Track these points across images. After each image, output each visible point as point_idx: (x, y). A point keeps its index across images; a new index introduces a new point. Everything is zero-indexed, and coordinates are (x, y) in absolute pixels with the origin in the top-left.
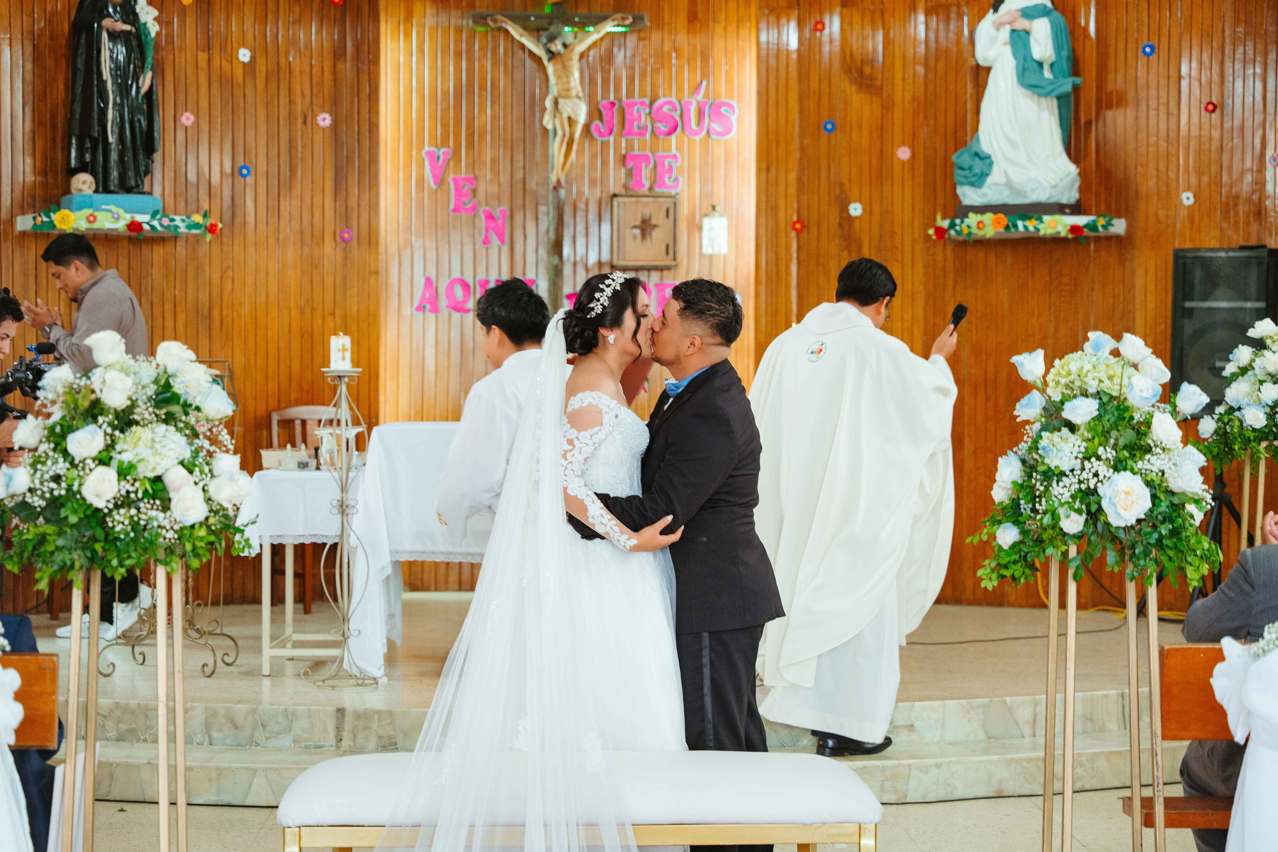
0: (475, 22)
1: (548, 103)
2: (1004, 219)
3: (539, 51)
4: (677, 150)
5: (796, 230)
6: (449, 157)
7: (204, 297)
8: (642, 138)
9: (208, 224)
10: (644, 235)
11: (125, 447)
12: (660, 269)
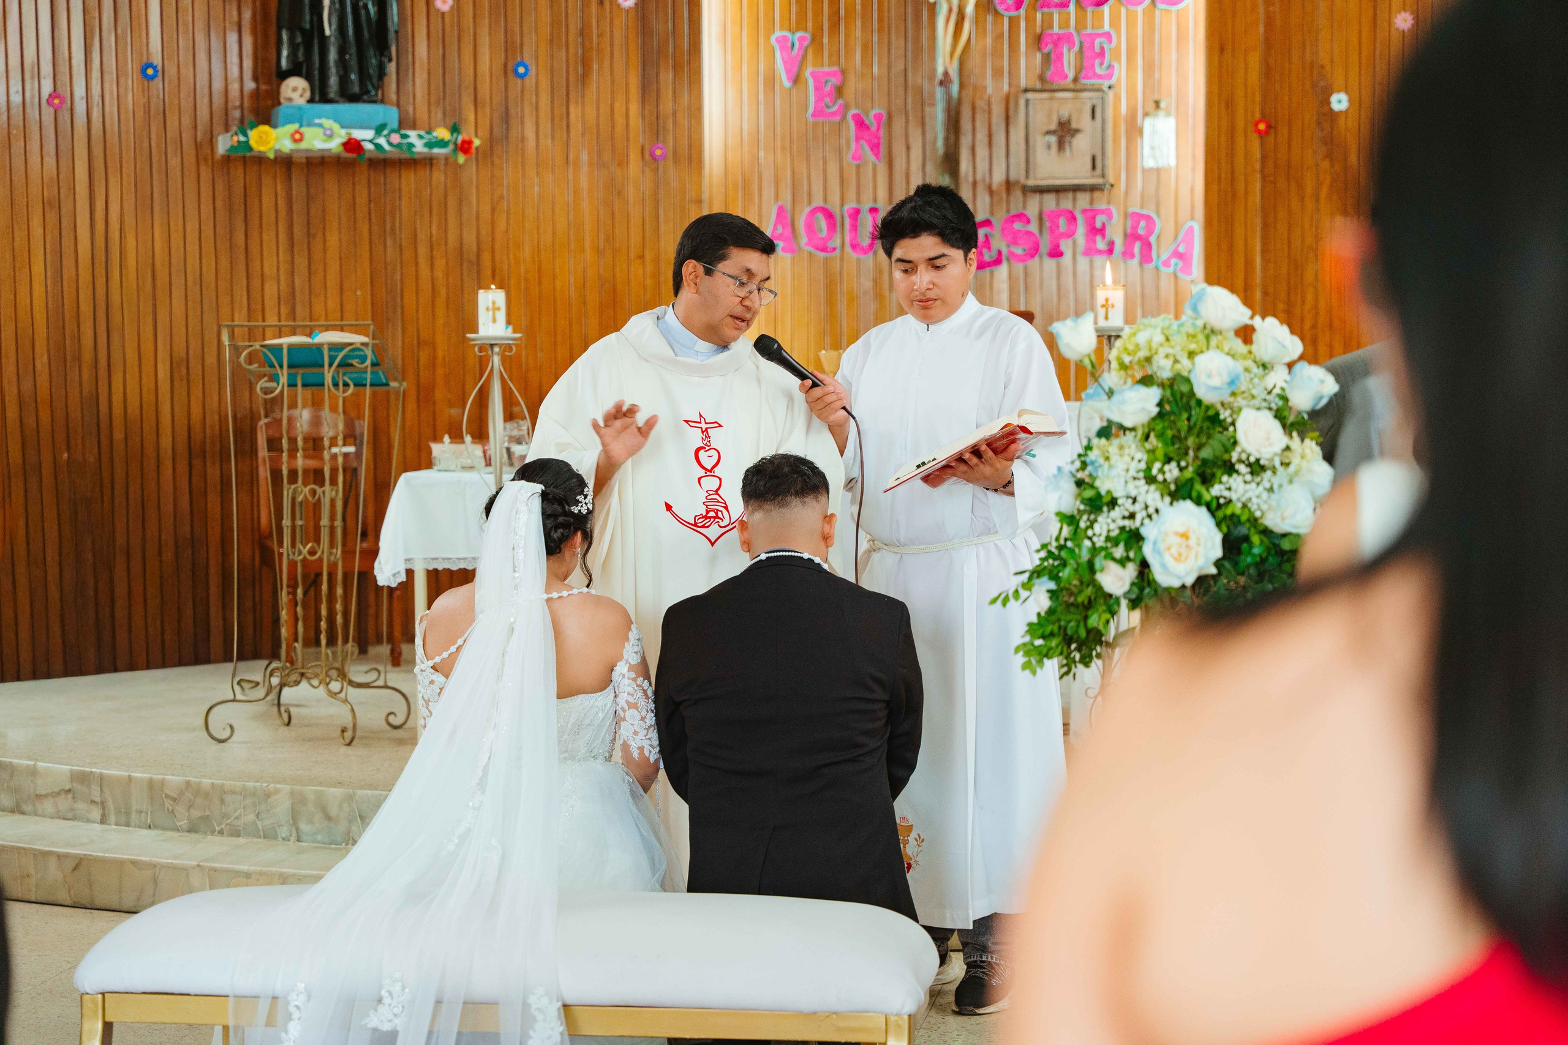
4: (1111, 25)
5: (1259, 132)
6: (806, 44)
7: (470, 238)
8: (1064, 10)
9: (460, 139)
10: (1061, 145)
12: (1092, 189)
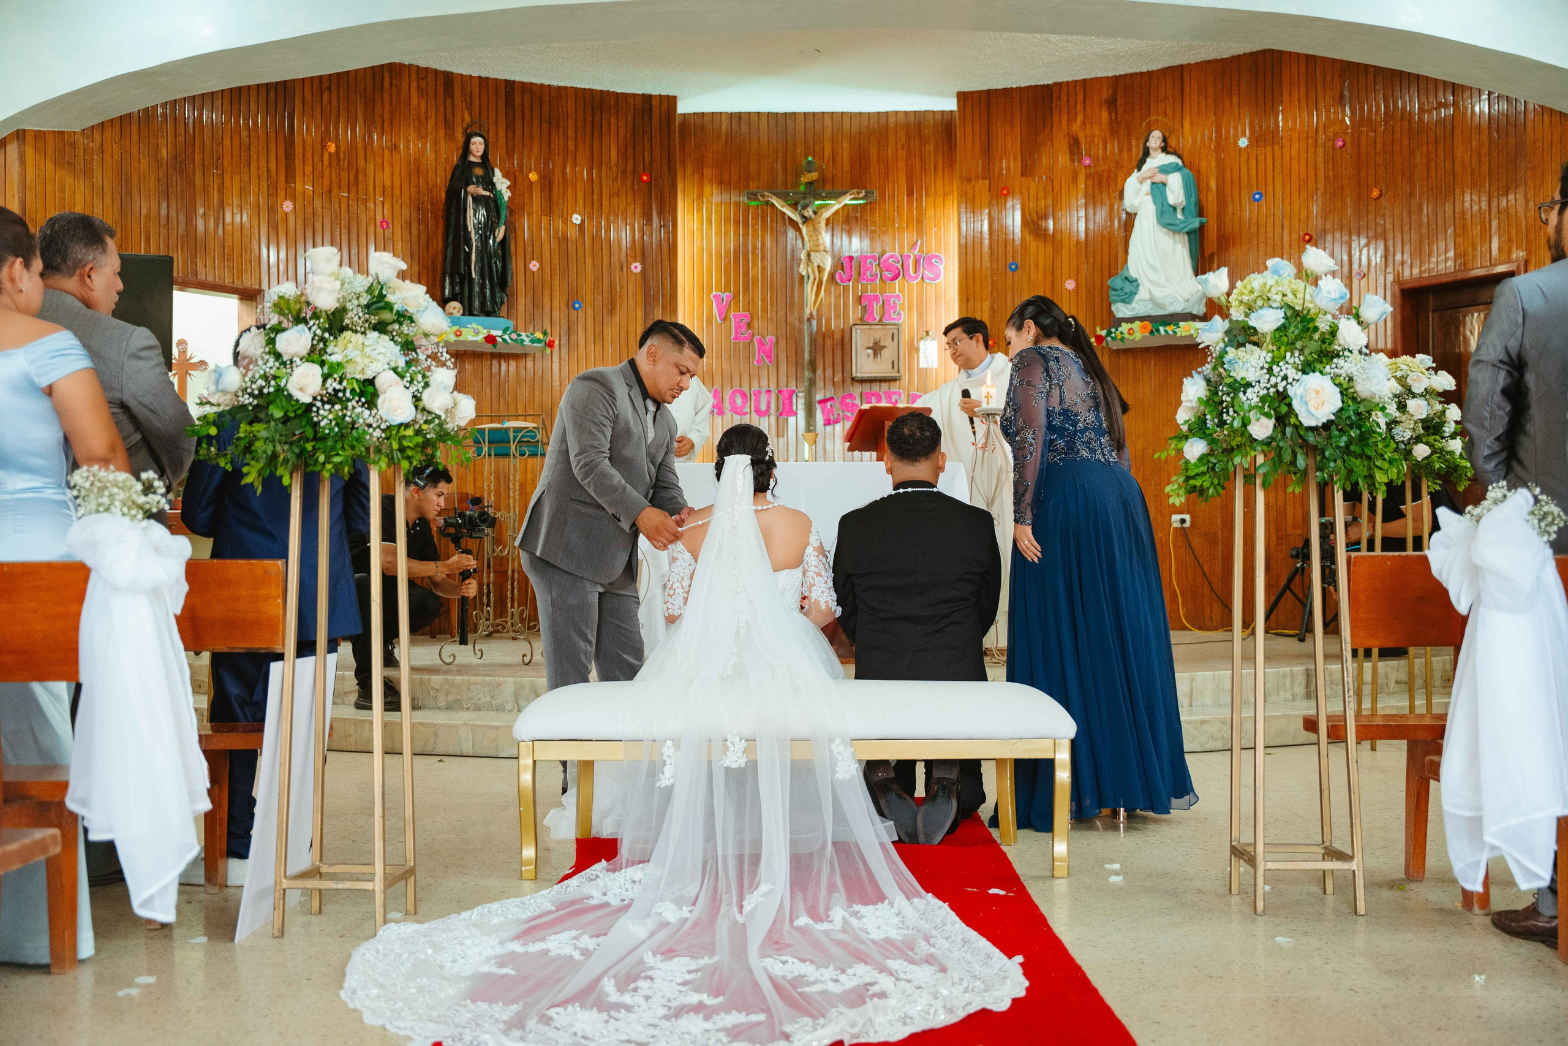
0: (748, 198)
1: (803, 256)
2: (1150, 326)
3: (796, 217)
4: (899, 291)
6: (730, 299)
8: (873, 283)
9: (547, 340)
10: (875, 355)
11: (336, 350)
12: (891, 380)
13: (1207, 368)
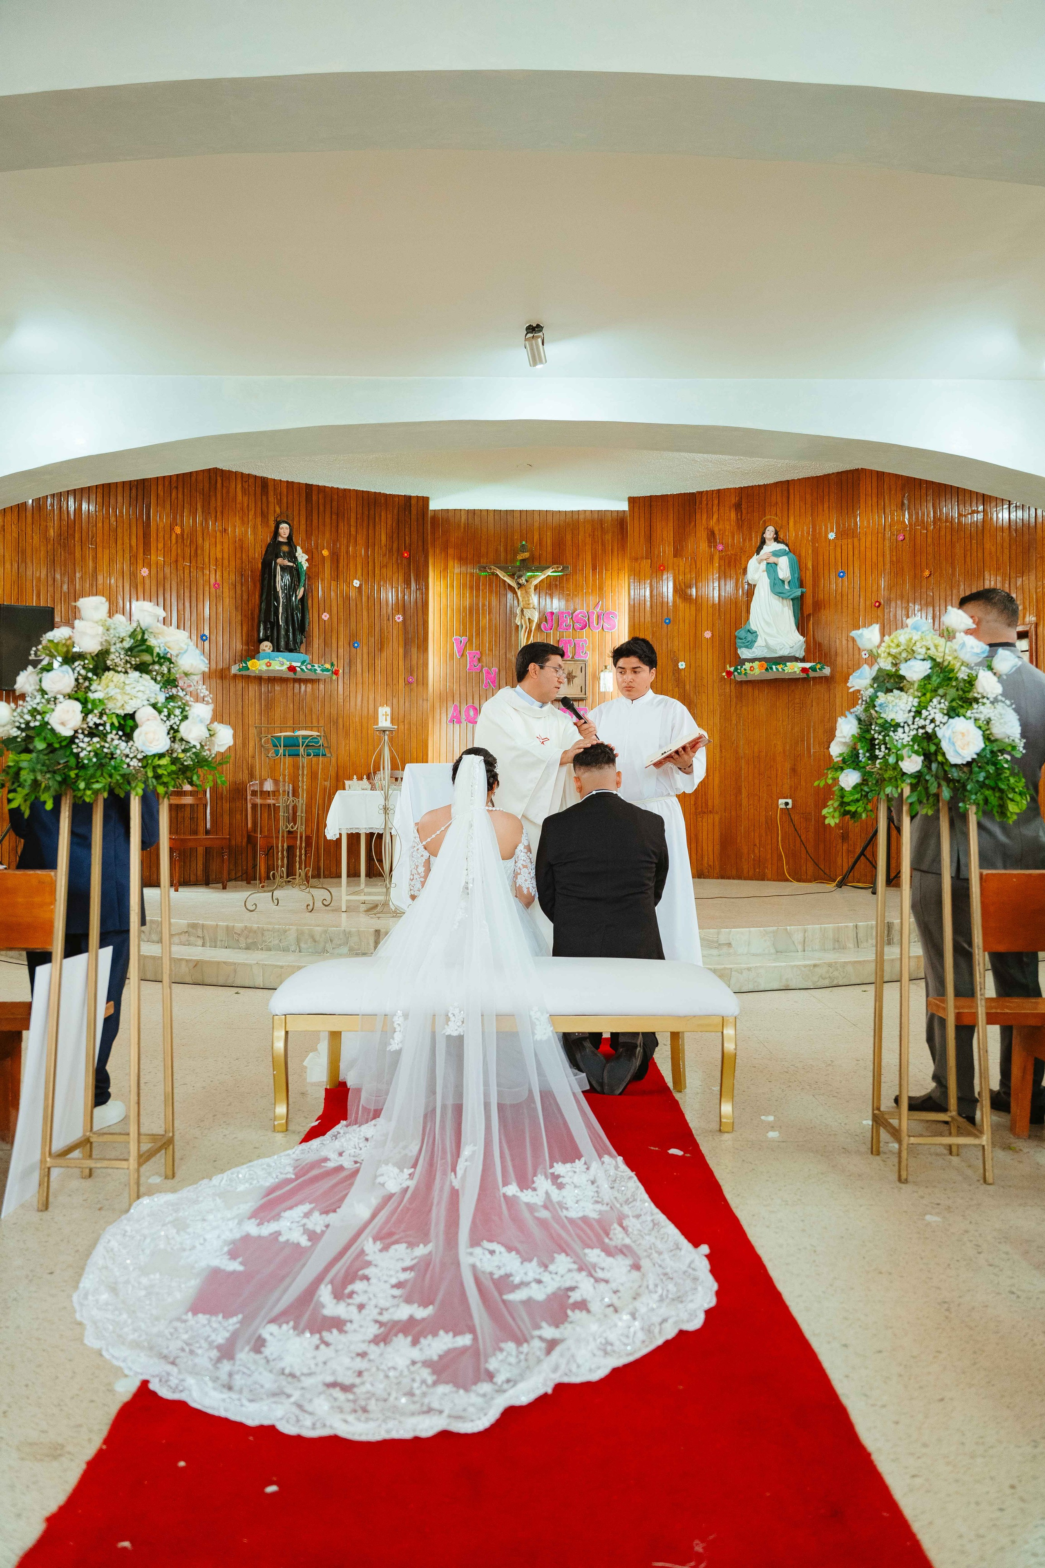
1: (518, 611)
2: (765, 665)
3: (513, 584)
4: (586, 637)
6: (466, 641)
9: (334, 669)
12: (581, 699)
13: (859, 709)
